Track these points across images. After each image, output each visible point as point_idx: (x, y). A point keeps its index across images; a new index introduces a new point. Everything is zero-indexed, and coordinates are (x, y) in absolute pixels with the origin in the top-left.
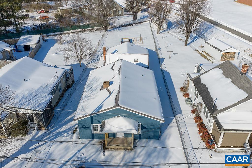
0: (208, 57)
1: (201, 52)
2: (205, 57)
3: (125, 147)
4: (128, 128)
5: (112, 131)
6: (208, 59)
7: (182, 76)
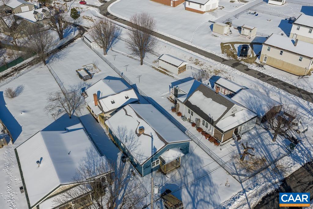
0: (167, 72)
1: (158, 68)
2: (165, 73)
3: (176, 167)
4: (178, 154)
5: (170, 161)
6: (168, 74)
7: (163, 97)
